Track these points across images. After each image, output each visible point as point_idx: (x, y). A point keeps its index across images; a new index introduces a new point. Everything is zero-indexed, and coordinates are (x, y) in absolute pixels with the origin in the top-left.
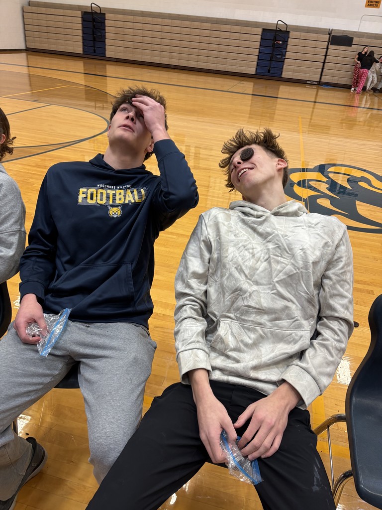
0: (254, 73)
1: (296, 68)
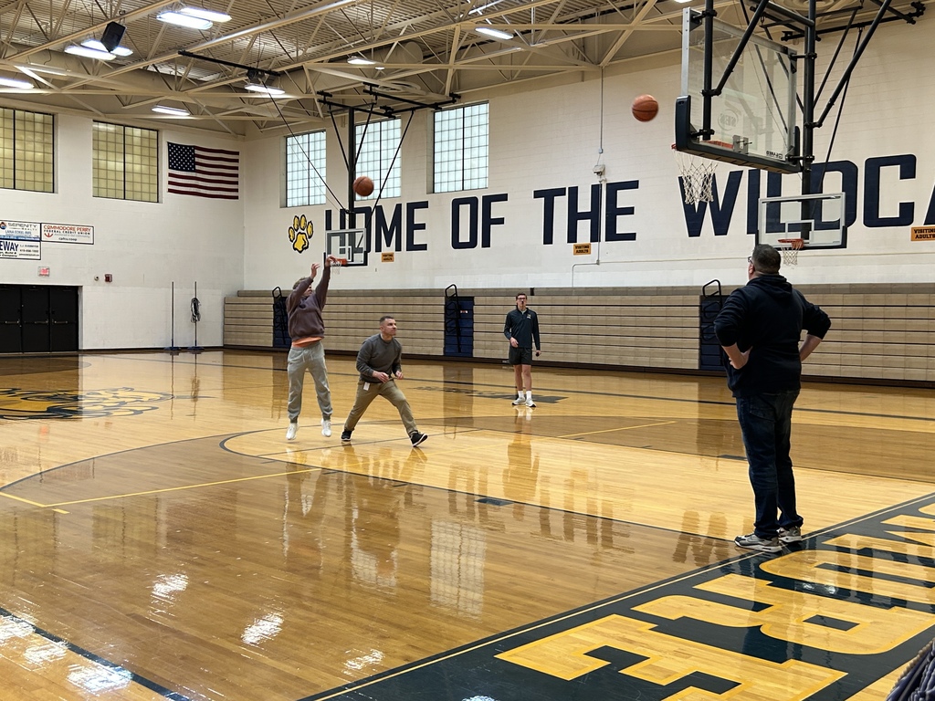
0: (442, 354)
1: (487, 343)
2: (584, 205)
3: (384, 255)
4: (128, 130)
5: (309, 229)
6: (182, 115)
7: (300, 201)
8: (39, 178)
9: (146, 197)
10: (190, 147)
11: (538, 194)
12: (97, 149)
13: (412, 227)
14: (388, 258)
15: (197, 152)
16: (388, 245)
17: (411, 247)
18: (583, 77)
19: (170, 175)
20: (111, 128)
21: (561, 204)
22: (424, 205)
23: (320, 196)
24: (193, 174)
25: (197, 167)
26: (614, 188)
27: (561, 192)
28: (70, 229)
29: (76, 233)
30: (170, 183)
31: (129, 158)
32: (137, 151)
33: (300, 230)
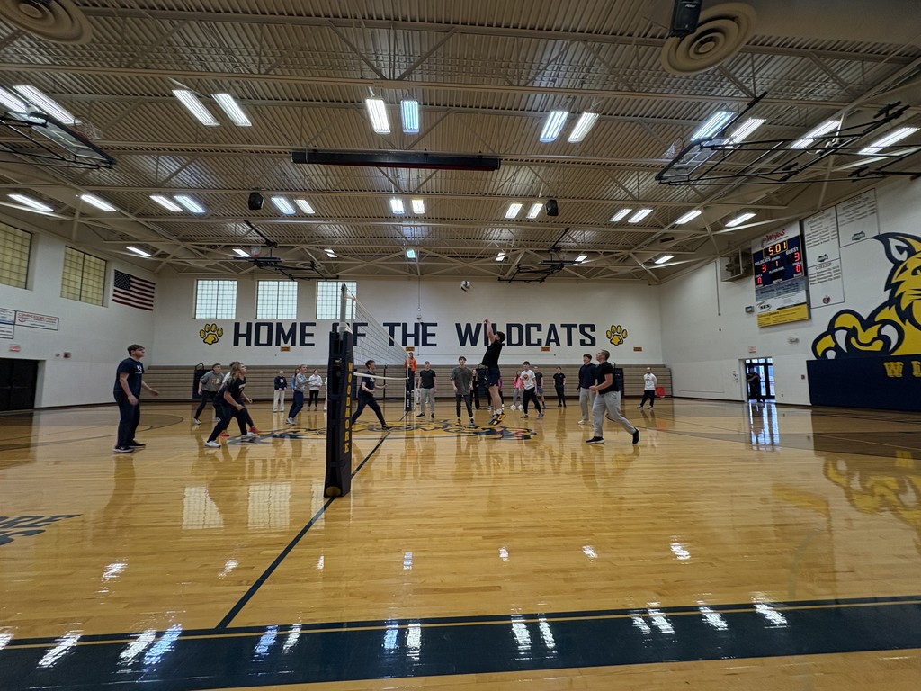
2: (411, 330)
3: (283, 348)
4: (87, 256)
5: (219, 332)
6: (144, 254)
7: (208, 316)
8: (13, 276)
9: (94, 301)
10: (128, 275)
11: (385, 324)
12: (64, 265)
13: (305, 334)
14: (287, 349)
15: (132, 279)
16: (286, 342)
17: (303, 343)
18: (409, 278)
19: (115, 290)
20: (75, 253)
21: (398, 330)
22: (314, 324)
23: (230, 315)
24: (128, 292)
25: (132, 288)
26: (425, 326)
27: (399, 324)
28: (41, 318)
29: (44, 321)
30: (114, 295)
31: (85, 275)
32: (92, 271)
33: (211, 331)
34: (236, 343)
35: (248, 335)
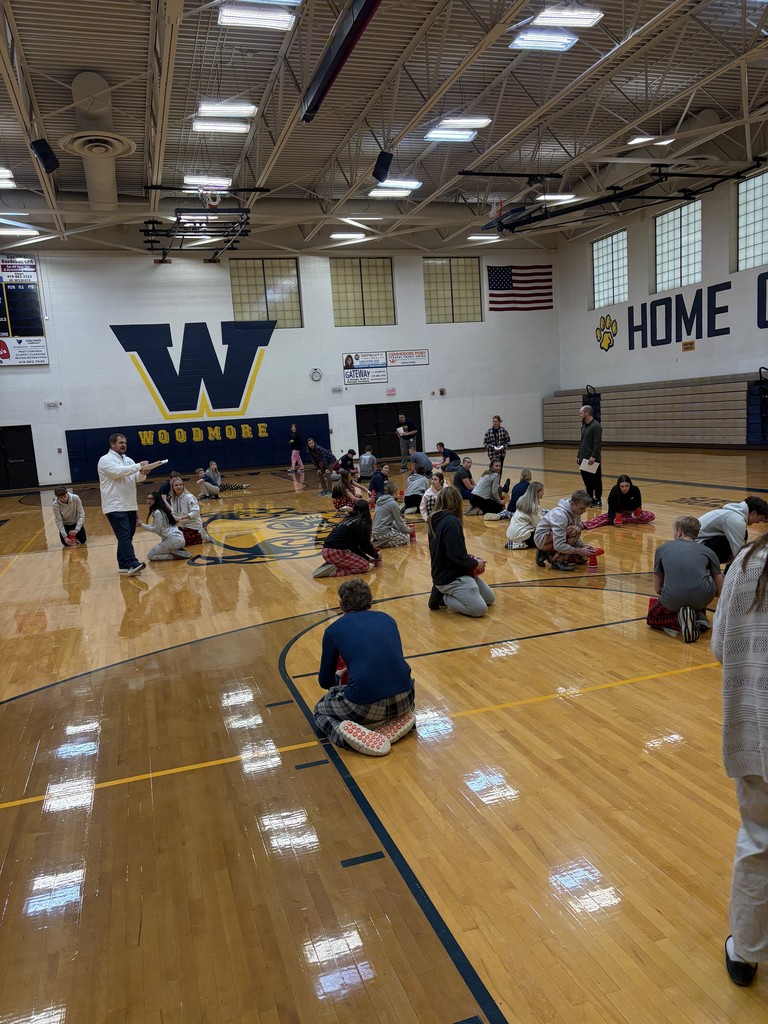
0: (745, 443)
3: (684, 344)
4: (454, 261)
5: (614, 327)
7: (606, 303)
8: (383, 313)
9: (471, 317)
10: (507, 267)
12: (428, 282)
13: (714, 311)
14: (689, 347)
15: (513, 271)
16: (689, 334)
17: (713, 332)
19: (491, 295)
20: (439, 262)
22: (727, 286)
23: (622, 295)
24: (511, 292)
25: (515, 285)
28: (410, 353)
29: (414, 356)
30: (491, 302)
31: (455, 286)
32: (462, 278)
33: (606, 330)
34: (631, 347)
35: (643, 328)
